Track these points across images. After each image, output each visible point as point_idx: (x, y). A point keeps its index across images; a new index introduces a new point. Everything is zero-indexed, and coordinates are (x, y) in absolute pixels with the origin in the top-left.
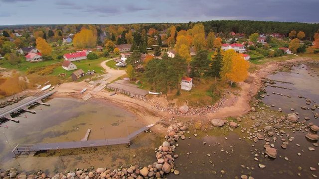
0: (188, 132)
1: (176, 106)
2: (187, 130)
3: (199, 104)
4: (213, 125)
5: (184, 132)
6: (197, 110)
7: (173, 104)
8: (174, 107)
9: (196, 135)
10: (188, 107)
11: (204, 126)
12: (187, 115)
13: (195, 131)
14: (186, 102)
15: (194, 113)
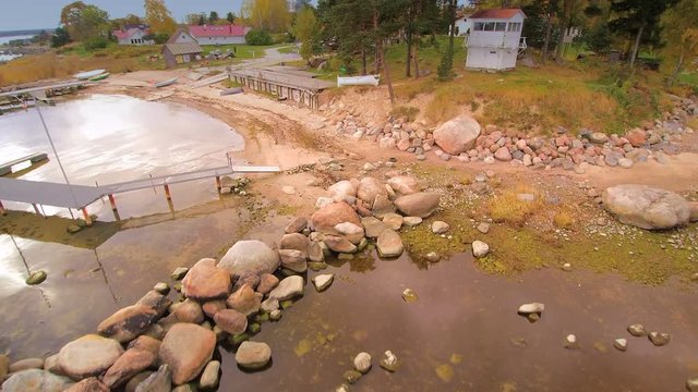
0: (437, 225)
1: (421, 119)
2: (431, 212)
3: (538, 118)
4: (613, 216)
5: (413, 220)
6: (522, 143)
7: (410, 115)
8: (413, 125)
9: (479, 247)
10: (477, 128)
11: (552, 214)
12: (463, 157)
13: (483, 227)
14: (475, 107)
15: (503, 153)
